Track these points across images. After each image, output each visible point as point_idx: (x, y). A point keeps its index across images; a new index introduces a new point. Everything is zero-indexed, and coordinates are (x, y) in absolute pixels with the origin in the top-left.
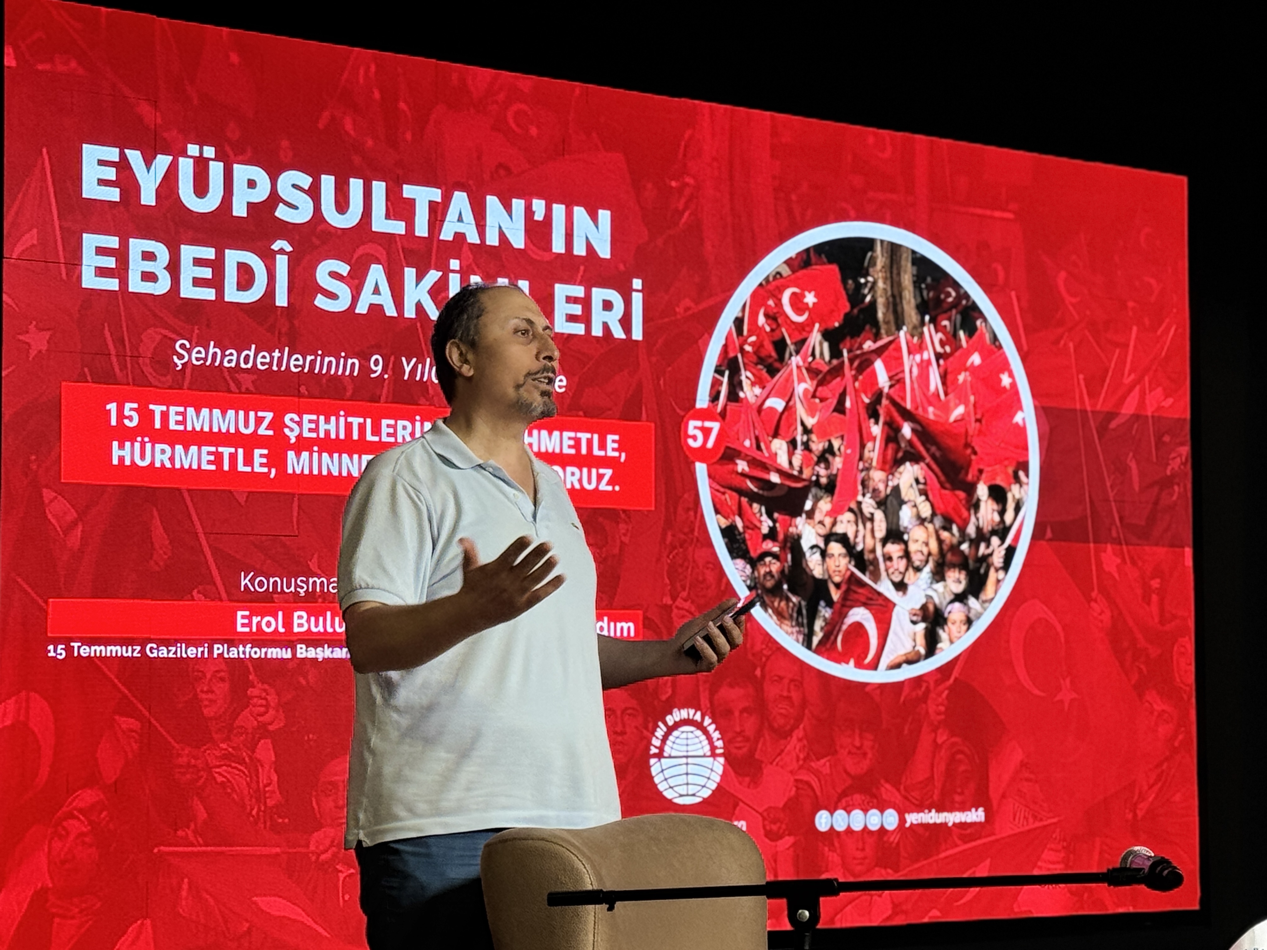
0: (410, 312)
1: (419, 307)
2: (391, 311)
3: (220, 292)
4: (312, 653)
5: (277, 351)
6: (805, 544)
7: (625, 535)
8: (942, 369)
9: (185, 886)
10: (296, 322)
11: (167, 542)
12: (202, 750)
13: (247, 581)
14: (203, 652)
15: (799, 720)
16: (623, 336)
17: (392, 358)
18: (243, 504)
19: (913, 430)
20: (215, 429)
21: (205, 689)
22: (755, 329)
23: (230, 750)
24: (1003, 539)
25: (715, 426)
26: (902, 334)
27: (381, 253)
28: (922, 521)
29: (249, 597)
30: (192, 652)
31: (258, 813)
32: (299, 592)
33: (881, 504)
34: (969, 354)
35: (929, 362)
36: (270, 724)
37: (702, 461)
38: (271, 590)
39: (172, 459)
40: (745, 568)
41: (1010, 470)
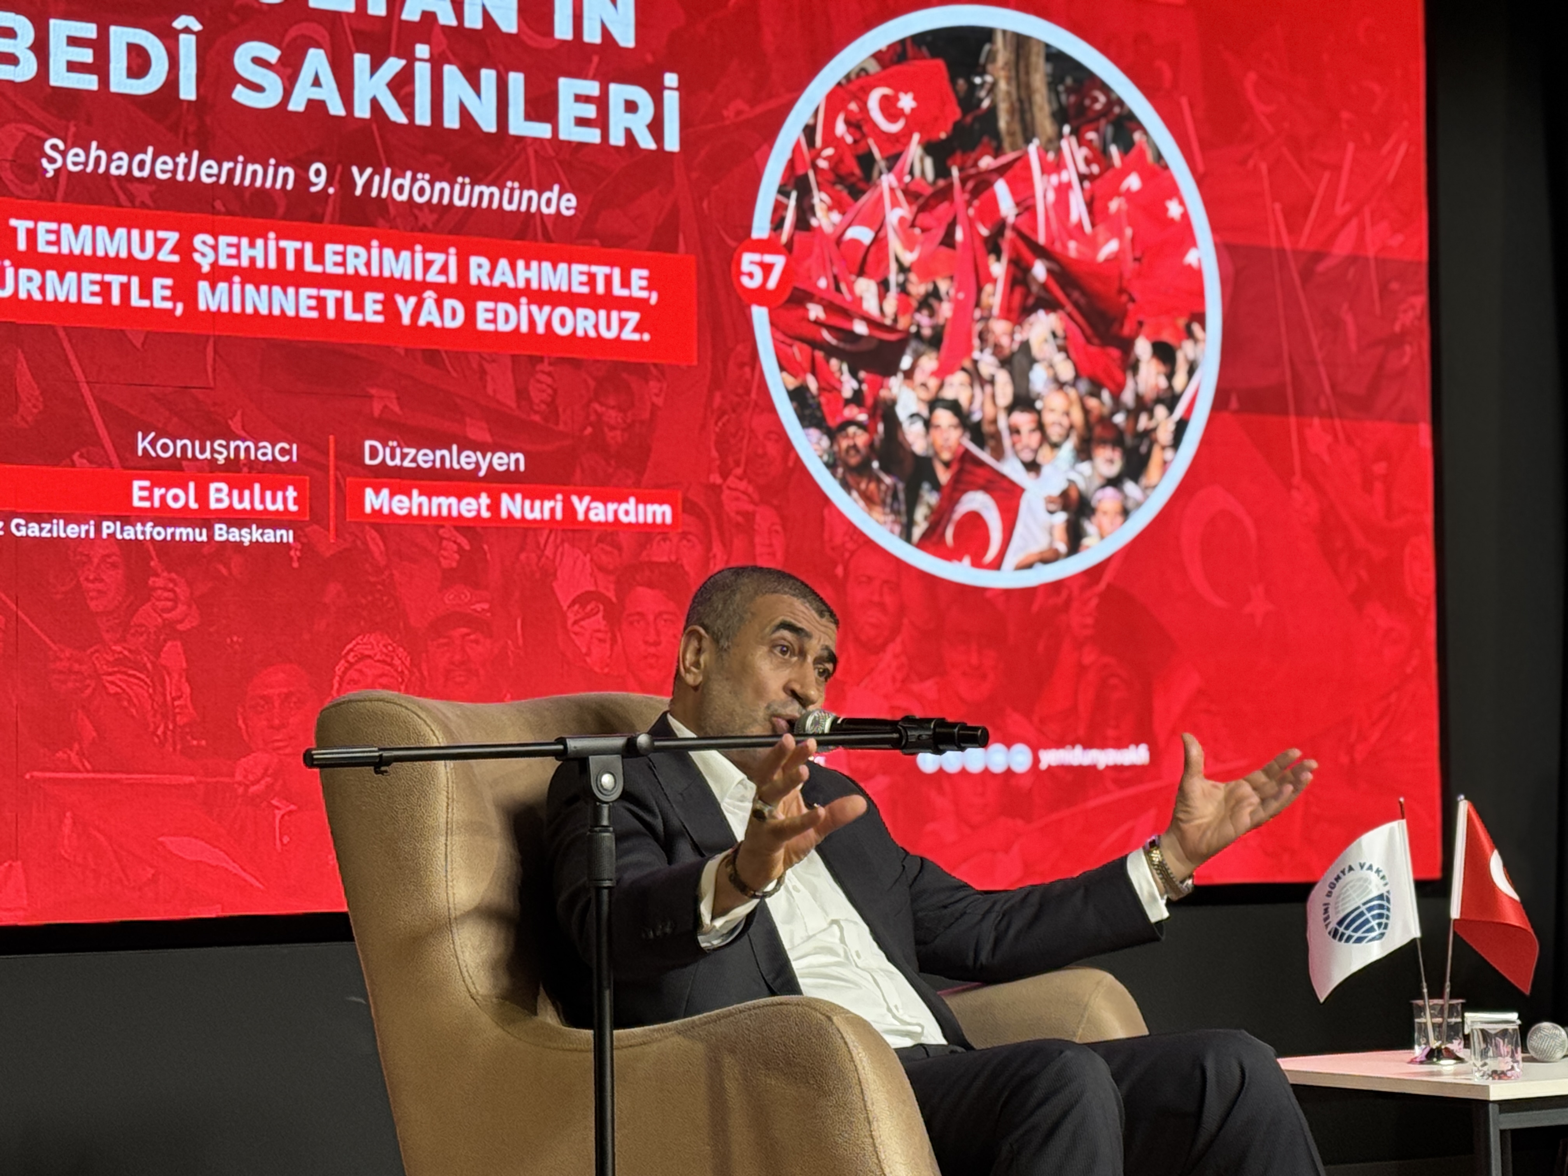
0: (362, 111)
1: (375, 104)
2: (336, 108)
3: (104, 80)
4: (235, 535)
5: (183, 155)
6: (902, 412)
7: (657, 395)
8: (1088, 195)
9: (68, 821)
10: (208, 120)
11: (37, 393)
12: (89, 652)
13: (146, 443)
14: (87, 532)
15: (895, 631)
16: (651, 145)
17: (339, 168)
18: (139, 345)
19: (1050, 272)
20: (100, 253)
21: (91, 577)
22: (830, 138)
23: (126, 653)
24: (1171, 409)
25: (779, 261)
26: (1033, 149)
27: (322, 33)
28: (1060, 385)
29: (148, 464)
30: (73, 531)
31: (164, 733)
32: (217, 460)
33: (1006, 362)
34: (1124, 173)
35: (1069, 186)
36: (181, 621)
37: (761, 304)
38: (179, 454)
39: (42, 289)
40: (820, 439)
41: (1182, 322)
